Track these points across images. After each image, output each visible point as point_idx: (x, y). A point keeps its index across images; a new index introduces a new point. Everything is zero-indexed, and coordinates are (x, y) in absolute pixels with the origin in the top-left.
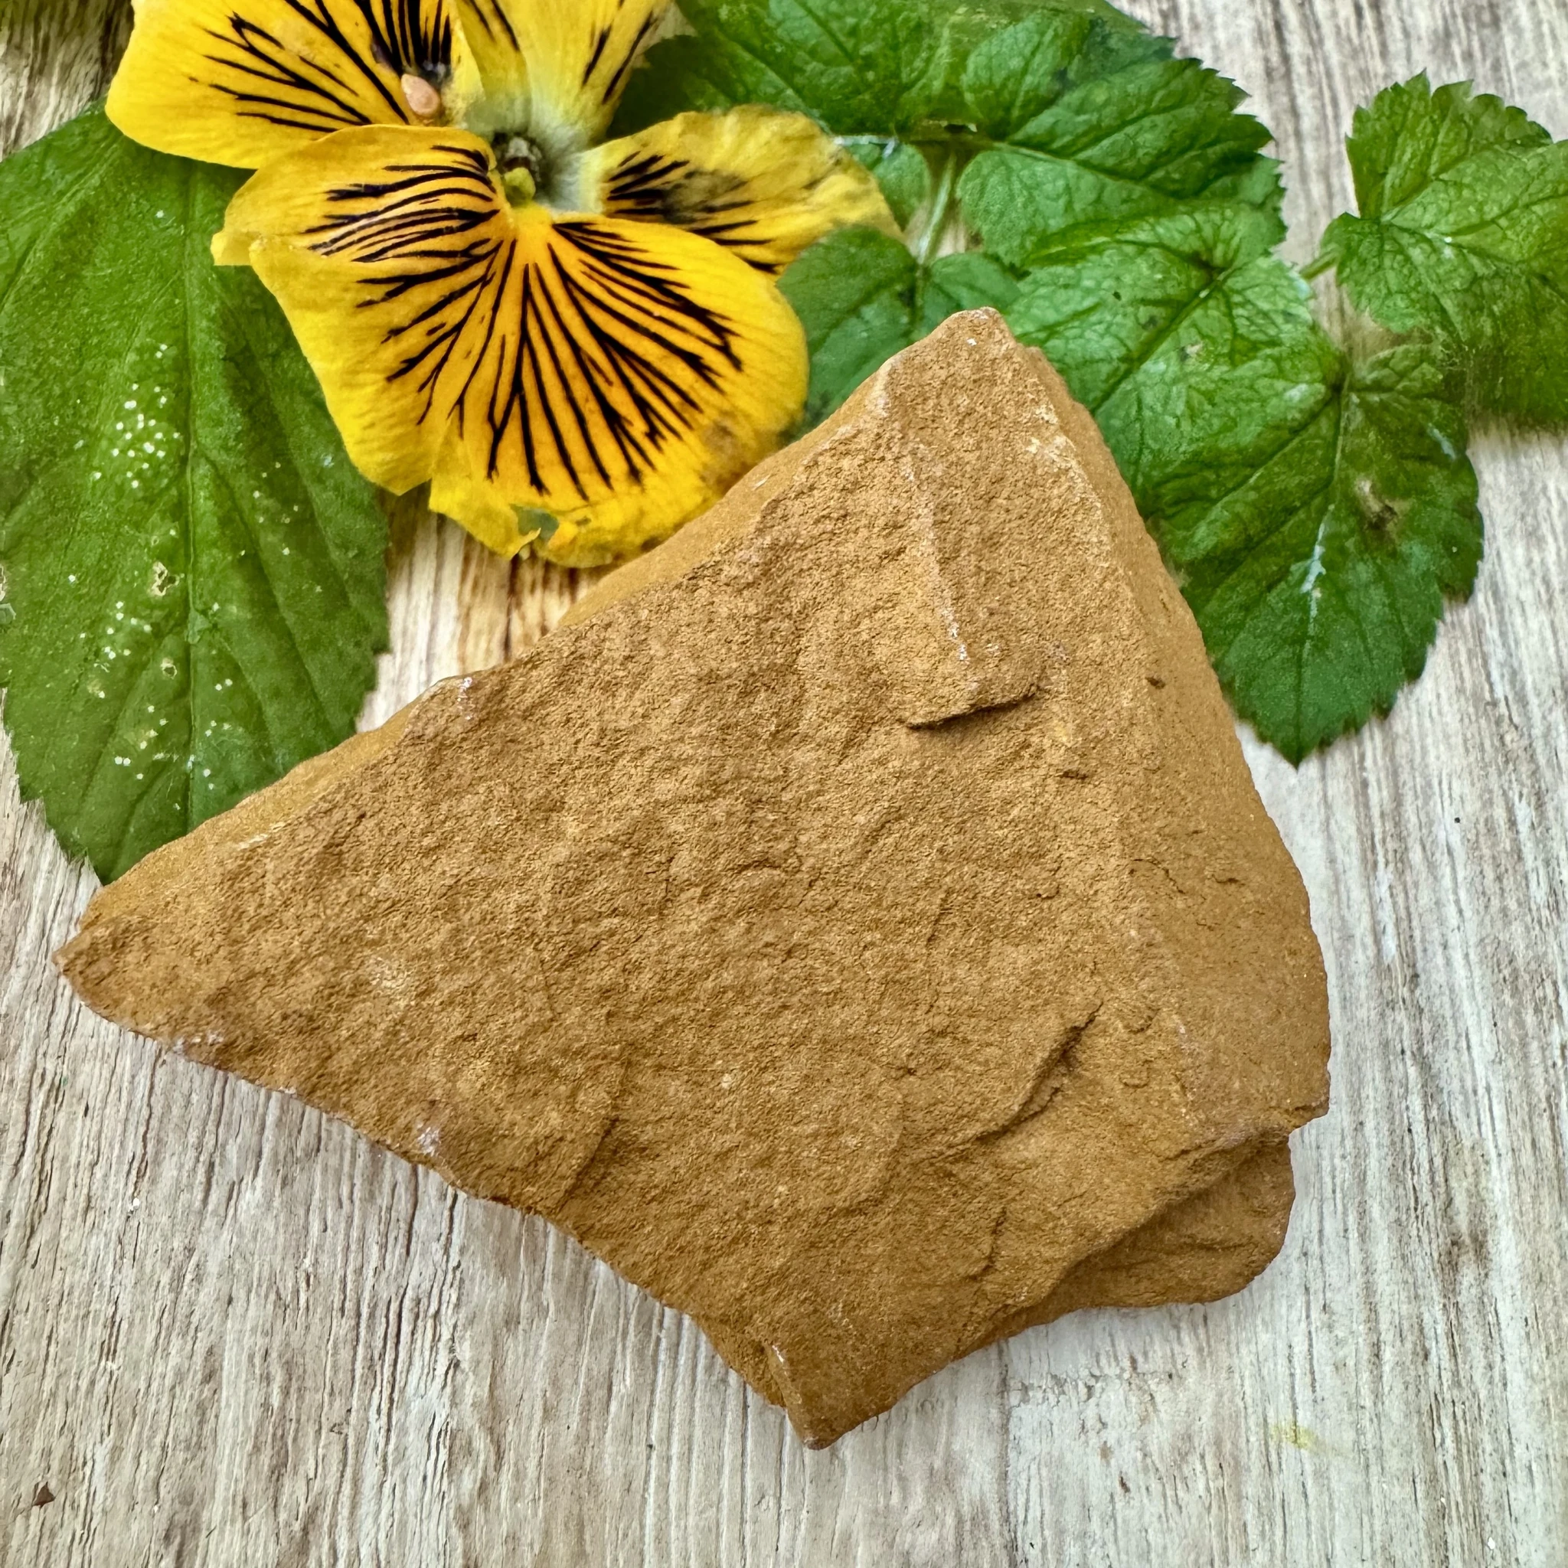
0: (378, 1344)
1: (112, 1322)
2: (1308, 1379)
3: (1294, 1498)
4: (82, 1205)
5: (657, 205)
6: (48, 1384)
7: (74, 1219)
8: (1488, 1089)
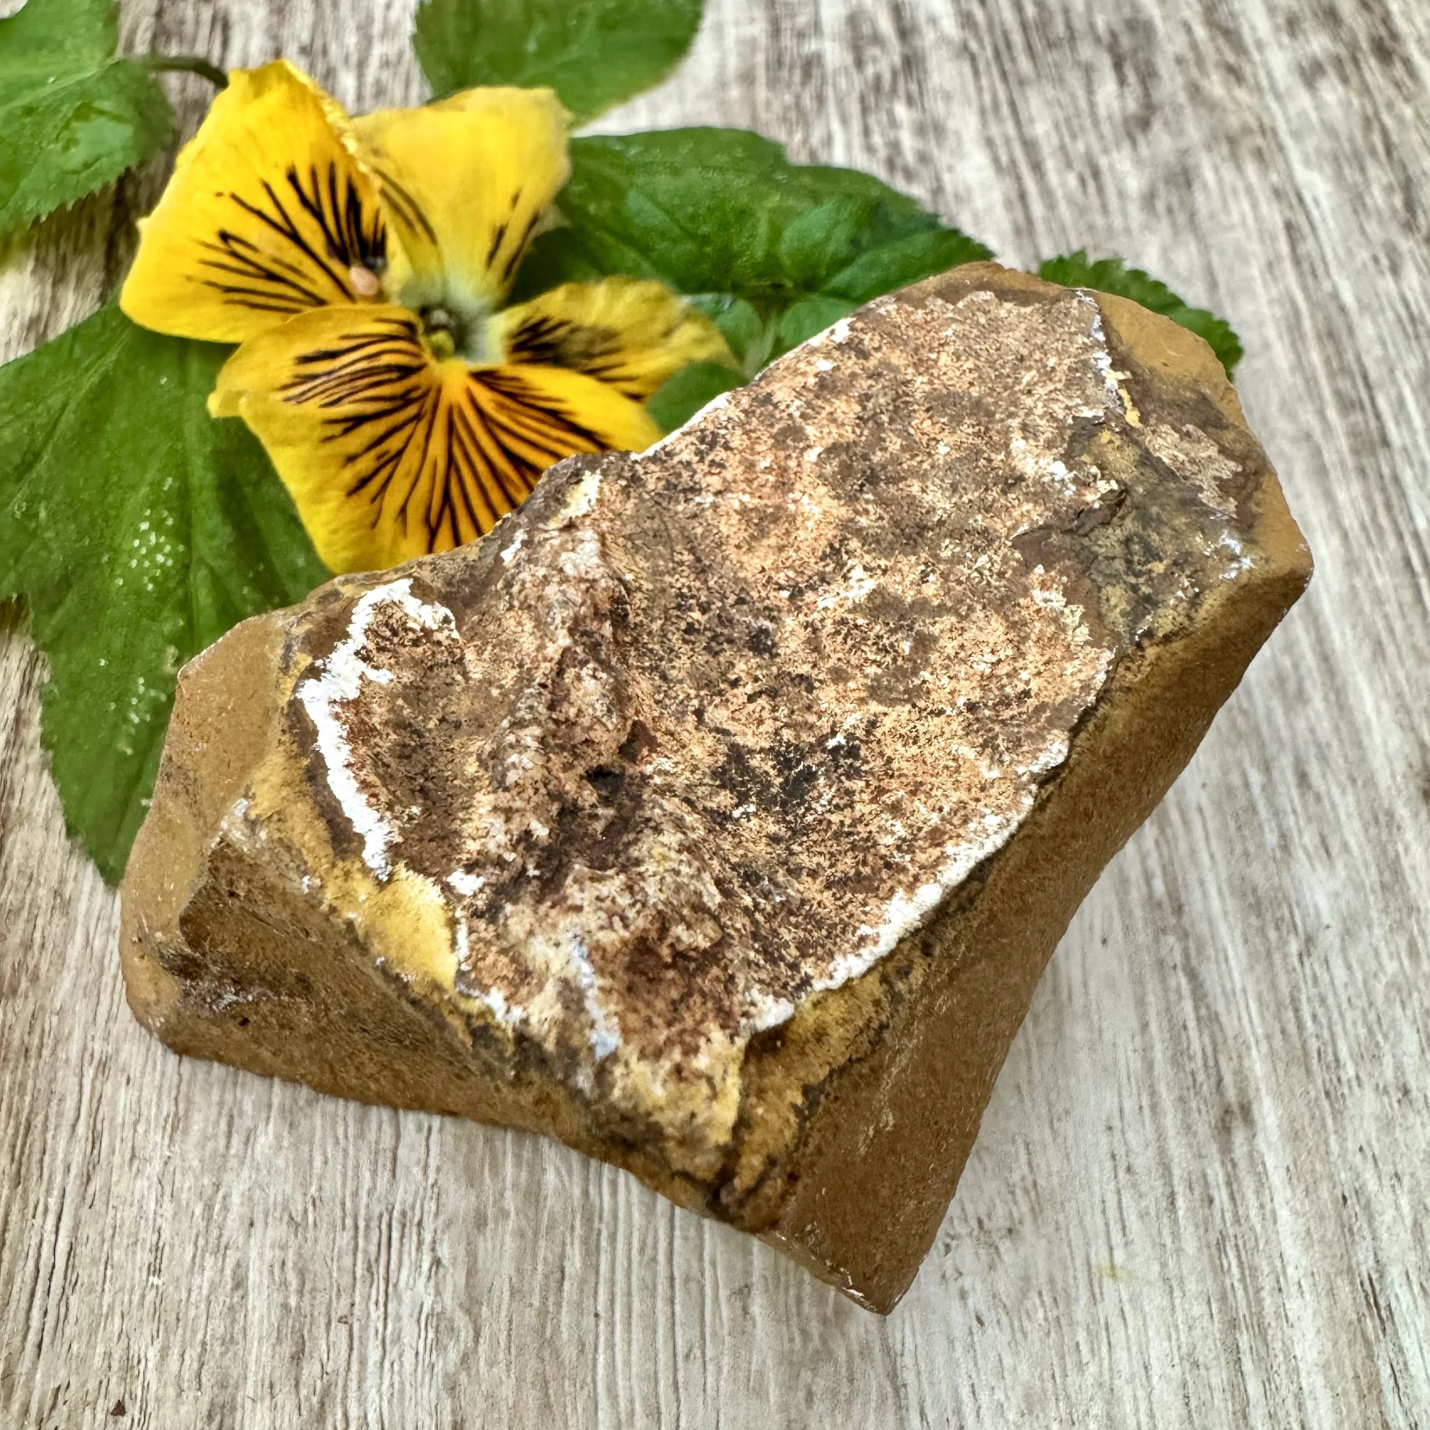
0: (373, 1249)
1: (157, 1249)
2: (1119, 1226)
3: (1115, 1322)
4: (128, 1157)
5: (549, 354)
6: (107, 1300)
7: (121, 1167)
8: (1244, 990)
